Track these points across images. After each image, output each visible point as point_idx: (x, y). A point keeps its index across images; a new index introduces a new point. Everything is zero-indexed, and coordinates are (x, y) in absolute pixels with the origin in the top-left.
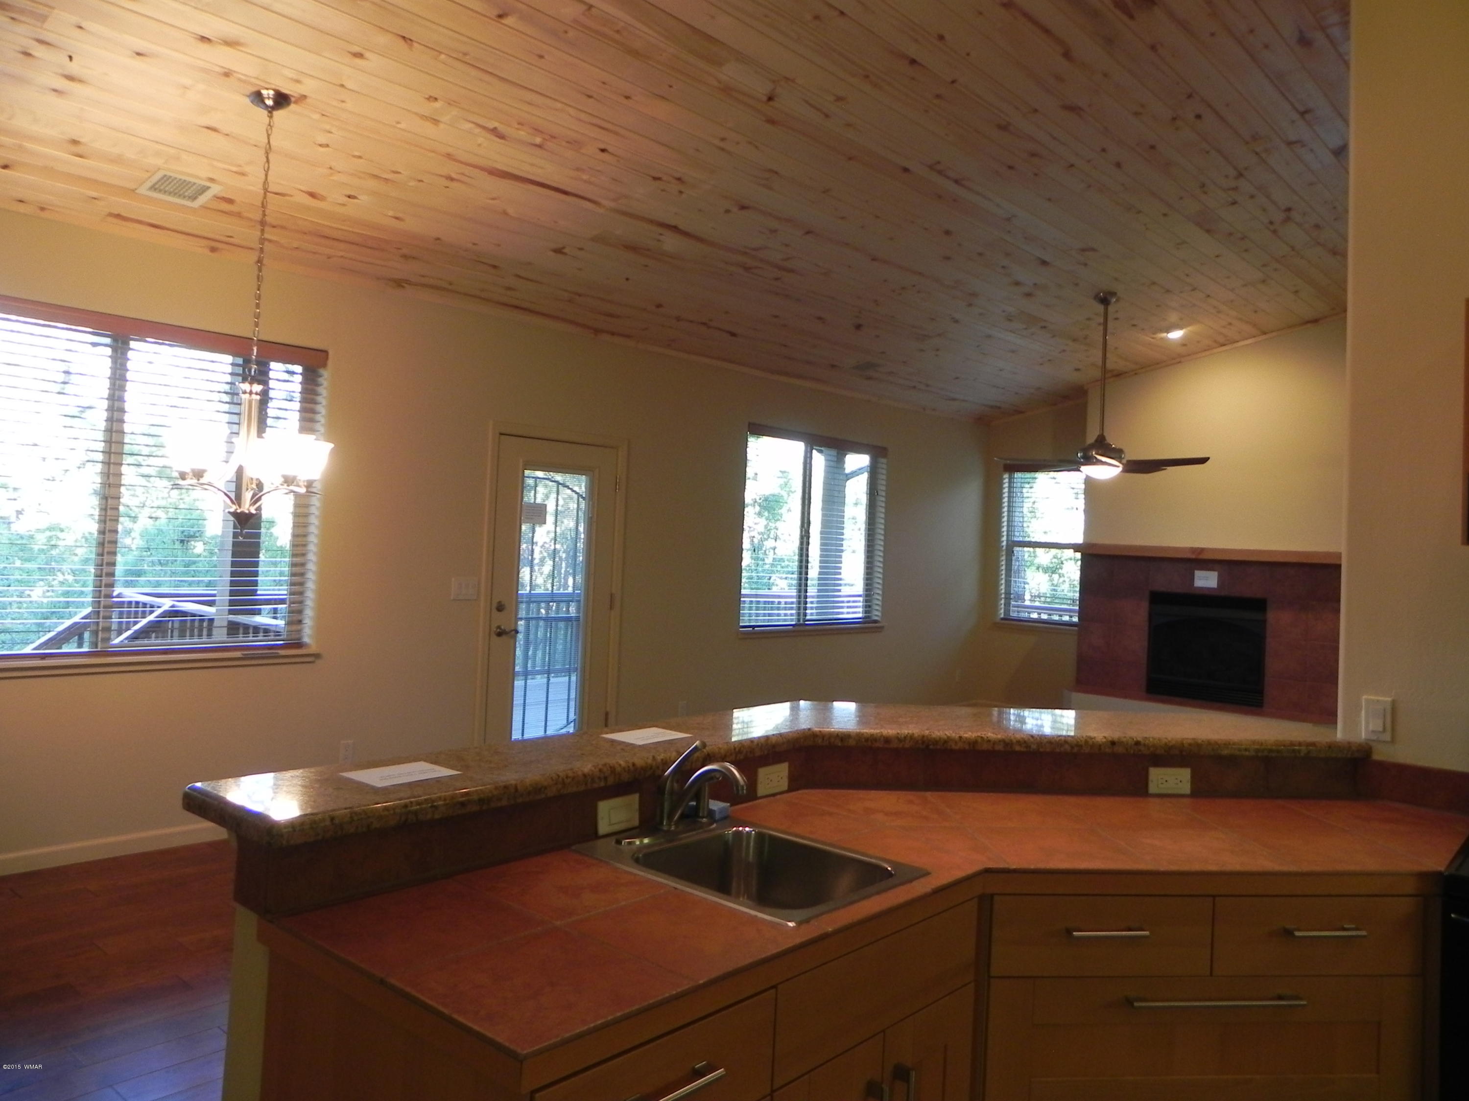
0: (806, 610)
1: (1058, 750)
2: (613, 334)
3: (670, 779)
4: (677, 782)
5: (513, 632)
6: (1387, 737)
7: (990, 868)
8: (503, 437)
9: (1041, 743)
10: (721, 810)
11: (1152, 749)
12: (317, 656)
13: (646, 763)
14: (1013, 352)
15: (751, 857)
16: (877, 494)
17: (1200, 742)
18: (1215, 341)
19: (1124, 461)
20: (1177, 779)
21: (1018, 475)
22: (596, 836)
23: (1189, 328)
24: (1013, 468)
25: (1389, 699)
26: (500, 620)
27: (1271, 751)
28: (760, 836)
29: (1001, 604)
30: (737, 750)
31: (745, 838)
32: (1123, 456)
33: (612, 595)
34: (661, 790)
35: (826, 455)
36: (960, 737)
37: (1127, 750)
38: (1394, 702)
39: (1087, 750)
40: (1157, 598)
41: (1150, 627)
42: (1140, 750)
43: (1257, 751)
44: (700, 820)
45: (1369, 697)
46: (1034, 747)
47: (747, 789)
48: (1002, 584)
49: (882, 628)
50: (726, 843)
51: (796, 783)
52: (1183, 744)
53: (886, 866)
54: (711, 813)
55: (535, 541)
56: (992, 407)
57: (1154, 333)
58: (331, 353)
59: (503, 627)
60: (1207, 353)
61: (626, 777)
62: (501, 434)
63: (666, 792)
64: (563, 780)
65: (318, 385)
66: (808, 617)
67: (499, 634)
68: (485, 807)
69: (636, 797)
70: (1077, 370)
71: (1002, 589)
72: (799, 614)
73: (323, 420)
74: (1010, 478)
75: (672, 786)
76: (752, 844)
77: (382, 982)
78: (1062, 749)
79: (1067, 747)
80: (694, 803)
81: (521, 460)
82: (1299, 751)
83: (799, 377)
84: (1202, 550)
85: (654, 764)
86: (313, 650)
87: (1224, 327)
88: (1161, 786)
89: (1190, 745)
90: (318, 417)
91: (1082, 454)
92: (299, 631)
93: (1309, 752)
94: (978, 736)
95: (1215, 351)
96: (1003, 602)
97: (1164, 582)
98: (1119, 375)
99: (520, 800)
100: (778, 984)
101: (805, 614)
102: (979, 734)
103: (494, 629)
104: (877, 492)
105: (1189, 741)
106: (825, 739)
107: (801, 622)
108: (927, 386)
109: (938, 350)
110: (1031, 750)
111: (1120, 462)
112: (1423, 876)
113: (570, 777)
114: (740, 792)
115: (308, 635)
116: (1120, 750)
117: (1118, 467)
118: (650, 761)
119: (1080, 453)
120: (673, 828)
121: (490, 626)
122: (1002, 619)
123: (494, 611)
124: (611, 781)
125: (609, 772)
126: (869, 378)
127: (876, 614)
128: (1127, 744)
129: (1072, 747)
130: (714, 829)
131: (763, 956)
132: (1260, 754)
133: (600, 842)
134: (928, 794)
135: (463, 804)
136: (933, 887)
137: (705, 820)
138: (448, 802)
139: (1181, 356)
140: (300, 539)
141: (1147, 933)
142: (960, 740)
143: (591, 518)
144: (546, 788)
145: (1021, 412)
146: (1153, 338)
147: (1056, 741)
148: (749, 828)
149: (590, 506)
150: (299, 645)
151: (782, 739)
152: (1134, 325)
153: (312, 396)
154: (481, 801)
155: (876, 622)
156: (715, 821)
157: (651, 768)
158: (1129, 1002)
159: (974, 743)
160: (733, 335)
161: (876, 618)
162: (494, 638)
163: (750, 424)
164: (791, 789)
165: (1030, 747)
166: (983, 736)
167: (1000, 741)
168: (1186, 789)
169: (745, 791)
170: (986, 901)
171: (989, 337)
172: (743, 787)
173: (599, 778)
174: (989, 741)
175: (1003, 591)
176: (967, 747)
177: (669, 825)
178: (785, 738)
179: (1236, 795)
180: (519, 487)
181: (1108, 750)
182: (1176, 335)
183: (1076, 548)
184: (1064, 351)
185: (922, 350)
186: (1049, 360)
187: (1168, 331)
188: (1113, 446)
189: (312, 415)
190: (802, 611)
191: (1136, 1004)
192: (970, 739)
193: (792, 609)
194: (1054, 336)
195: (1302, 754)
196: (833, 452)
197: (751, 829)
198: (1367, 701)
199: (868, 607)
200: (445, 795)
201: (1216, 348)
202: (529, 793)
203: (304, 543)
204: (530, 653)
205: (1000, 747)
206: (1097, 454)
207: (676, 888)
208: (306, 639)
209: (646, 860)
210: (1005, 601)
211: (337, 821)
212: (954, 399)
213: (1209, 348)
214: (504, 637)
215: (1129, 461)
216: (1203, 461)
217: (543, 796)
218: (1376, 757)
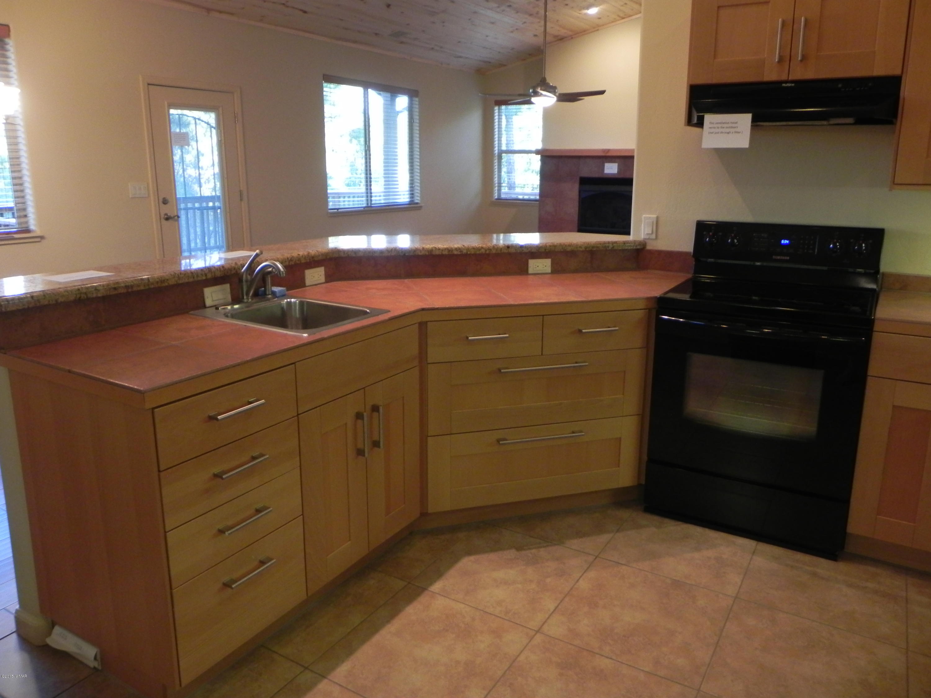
0: (372, 197)
1: (478, 252)
2: (220, 12)
3: (245, 273)
4: (249, 275)
5: (176, 217)
6: (654, 236)
7: (424, 308)
8: (150, 86)
9: (469, 249)
10: (280, 292)
11: (529, 249)
12: (42, 237)
13: (231, 266)
14: (493, 23)
15: (298, 315)
16: (413, 122)
17: (555, 244)
18: (619, 16)
19: (557, 94)
20: (543, 265)
21: (503, 107)
22: (204, 306)
23: (601, 7)
24: (500, 103)
25: (656, 216)
26: (165, 209)
27: (593, 247)
28: (302, 304)
29: (495, 190)
30: (289, 259)
31: (293, 305)
32: (557, 91)
33: (240, 191)
34: (240, 280)
35: (384, 97)
36: (423, 248)
37: (516, 250)
38: (657, 218)
39: (494, 252)
40: (584, 181)
41: (579, 199)
42: (523, 250)
43: (586, 248)
44: (267, 296)
45: (646, 216)
46: (465, 251)
47: (285, 274)
48: (496, 177)
49: (421, 207)
50: (282, 308)
51: (329, 278)
52: (546, 246)
53: (366, 310)
54: (274, 293)
55: (200, 165)
56: (485, 62)
57: (580, 10)
58: (11, 27)
59: (169, 215)
60: (613, 24)
61: (218, 274)
62: (149, 84)
63: (244, 281)
64: (178, 275)
65: (7, 50)
66: (373, 202)
67: (167, 219)
68: (130, 290)
69: (228, 286)
70: (535, 36)
71: (495, 181)
72: (367, 200)
73: (15, 77)
74: (499, 109)
75: (246, 277)
76: (297, 308)
77: (69, 371)
78: (480, 252)
79: (483, 251)
80: (263, 289)
81: (166, 103)
82: (608, 247)
83: (355, 42)
84: (609, 151)
85: (236, 266)
86: (38, 233)
87: (622, 6)
88: (535, 269)
89: (550, 246)
90: (11, 74)
91: (532, 90)
92: (27, 222)
93: (613, 247)
94: (433, 247)
95: (618, 22)
96: (496, 188)
97: (588, 171)
98: (561, 39)
99: (152, 286)
100: (296, 362)
101: (371, 200)
102: (434, 246)
103: (163, 216)
104: (413, 120)
105: (550, 244)
106: (345, 253)
107: (369, 205)
108: (441, 47)
109: (443, 22)
110: (463, 253)
111: (555, 95)
112: (649, 299)
113: (183, 274)
114: (282, 275)
115: (33, 224)
116: (512, 250)
117: (554, 98)
118: (233, 265)
119: (531, 89)
120: (250, 300)
121: (160, 214)
122: (496, 199)
123: (162, 205)
124: (209, 276)
125: (207, 271)
126: (402, 43)
127: (417, 199)
128: (516, 247)
129: (486, 251)
130: (276, 301)
131: (286, 348)
132: (587, 249)
133: (208, 310)
134: (406, 281)
135: (115, 289)
136: (389, 317)
137: (270, 296)
138: (105, 287)
139: (598, 26)
140: (15, 160)
141: (508, 335)
142: (423, 249)
143: (221, 141)
144: (167, 280)
145: (505, 65)
146: (580, 14)
147: (477, 247)
148: (294, 299)
149: (219, 134)
150: (28, 231)
151: (318, 253)
152: (567, 5)
153: (5, 59)
154: (127, 287)
155: (417, 203)
156: (277, 297)
157: (234, 269)
158: (500, 370)
159: (431, 251)
160: (305, 12)
161: (416, 201)
162: (164, 222)
163: (324, 75)
164: (327, 282)
165: (462, 251)
166: (436, 247)
167: (445, 249)
168: (549, 270)
169: (284, 275)
170: (423, 325)
171: (475, 12)
172: (283, 272)
173: (202, 274)
174: (439, 249)
175: (496, 182)
176: (427, 254)
177: (248, 299)
178: (320, 252)
179: (576, 271)
180: (166, 120)
181: (505, 251)
182: (593, 11)
183: (537, 152)
184: (525, 23)
185: (434, 23)
186: (517, 29)
187: (588, 8)
188: (551, 84)
189: (6, 73)
190: (369, 198)
191: (502, 371)
192: (428, 249)
193: (362, 197)
194: (517, 12)
195: (610, 248)
196: (388, 95)
197: (295, 300)
198: (644, 217)
199: (412, 195)
200: (103, 284)
201: (618, 20)
202: (157, 282)
203: (18, 163)
204: (206, 240)
205: (446, 253)
206: (541, 90)
207: (245, 326)
208: (32, 227)
209: (234, 315)
210: (498, 188)
211: (35, 298)
212: (460, 57)
213: (614, 21)
214: (170, 222)
215: (560, 94)
216: (602, 92)
217: (166, 284)
218: (648, 248)
